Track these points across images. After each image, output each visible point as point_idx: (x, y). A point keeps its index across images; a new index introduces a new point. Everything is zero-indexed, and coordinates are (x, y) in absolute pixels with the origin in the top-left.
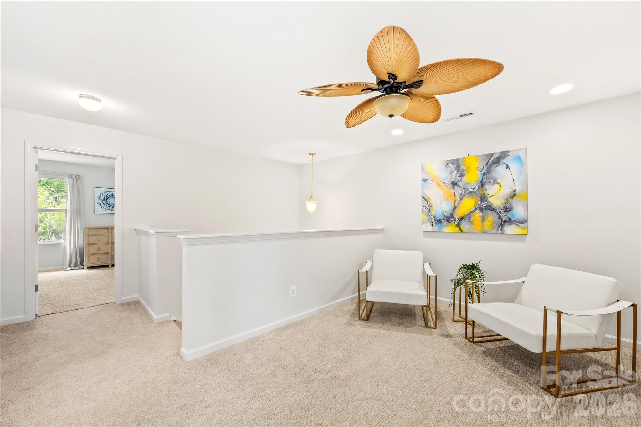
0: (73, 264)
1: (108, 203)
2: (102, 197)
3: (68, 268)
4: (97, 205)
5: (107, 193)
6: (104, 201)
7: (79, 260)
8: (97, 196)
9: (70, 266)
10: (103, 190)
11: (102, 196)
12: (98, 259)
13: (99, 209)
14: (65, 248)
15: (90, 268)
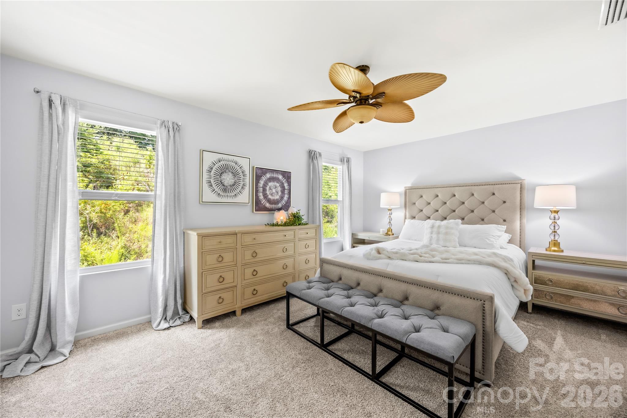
0: (170, 314)
1: (222, 183)
2: (213, 171)
3: (164, 325)
4: (205, 186)
5: (221, 162)
6: (216, 180)
7: (179, 301)
8: (206, 168)
9: (164, 318)
10: (217, 157)
11: (214, 168)
12: (221, 301)
13: (209, 196)
14: (152, 279)
15: (208, 322)
